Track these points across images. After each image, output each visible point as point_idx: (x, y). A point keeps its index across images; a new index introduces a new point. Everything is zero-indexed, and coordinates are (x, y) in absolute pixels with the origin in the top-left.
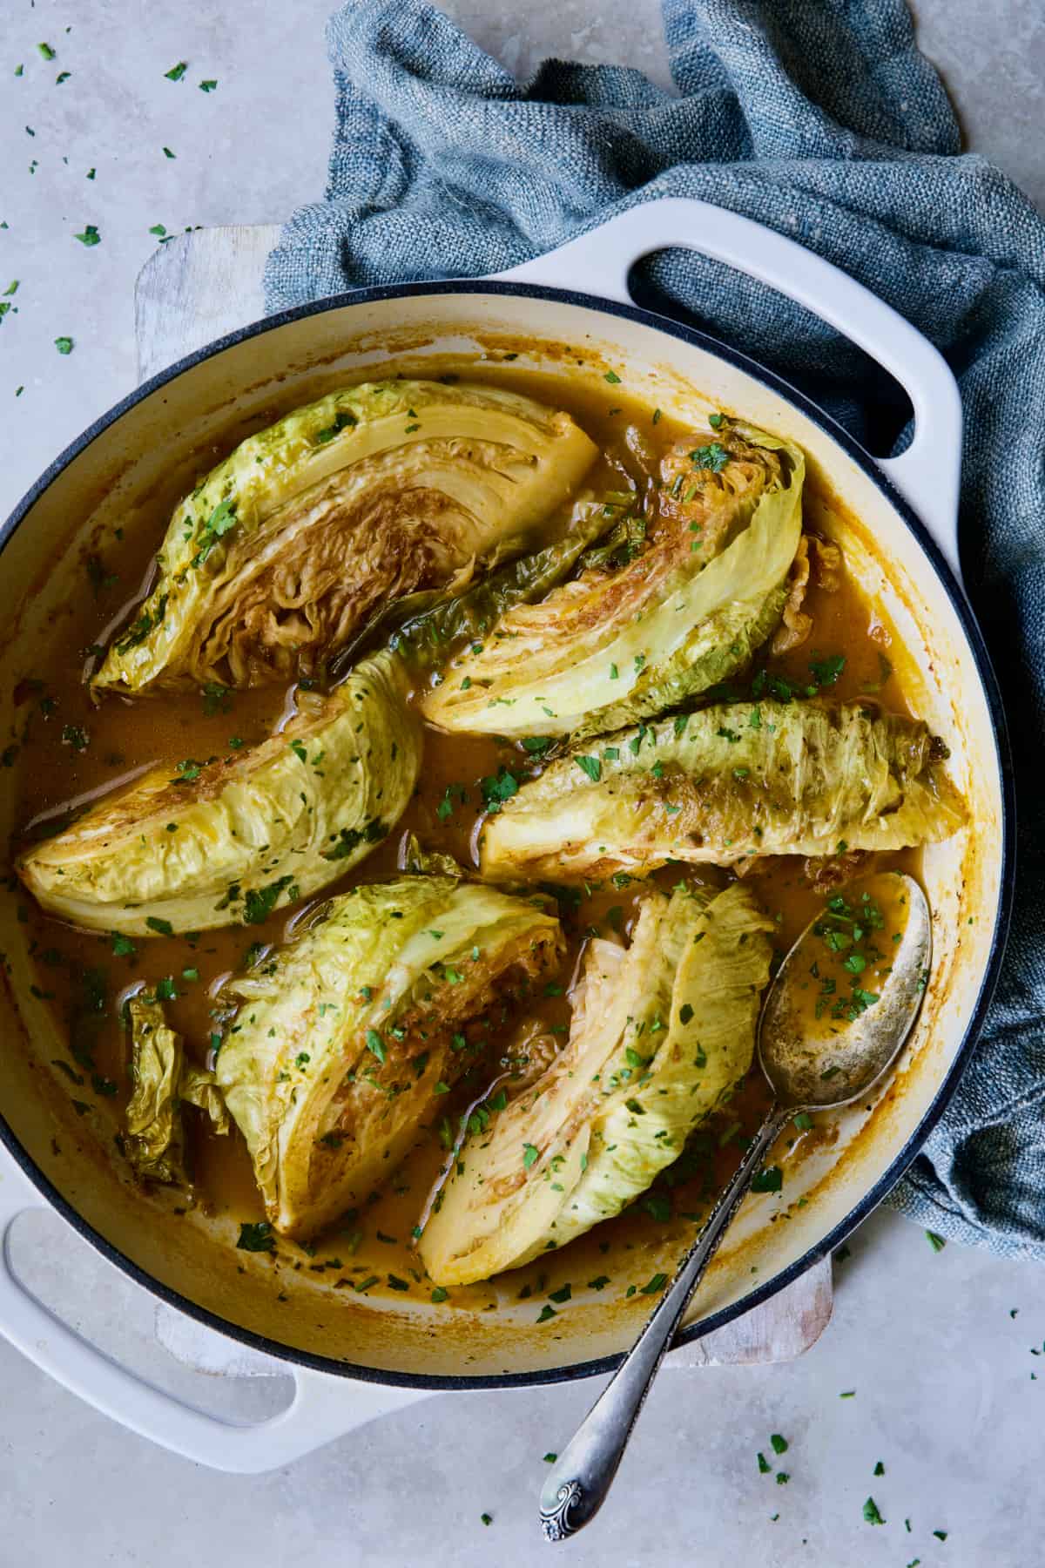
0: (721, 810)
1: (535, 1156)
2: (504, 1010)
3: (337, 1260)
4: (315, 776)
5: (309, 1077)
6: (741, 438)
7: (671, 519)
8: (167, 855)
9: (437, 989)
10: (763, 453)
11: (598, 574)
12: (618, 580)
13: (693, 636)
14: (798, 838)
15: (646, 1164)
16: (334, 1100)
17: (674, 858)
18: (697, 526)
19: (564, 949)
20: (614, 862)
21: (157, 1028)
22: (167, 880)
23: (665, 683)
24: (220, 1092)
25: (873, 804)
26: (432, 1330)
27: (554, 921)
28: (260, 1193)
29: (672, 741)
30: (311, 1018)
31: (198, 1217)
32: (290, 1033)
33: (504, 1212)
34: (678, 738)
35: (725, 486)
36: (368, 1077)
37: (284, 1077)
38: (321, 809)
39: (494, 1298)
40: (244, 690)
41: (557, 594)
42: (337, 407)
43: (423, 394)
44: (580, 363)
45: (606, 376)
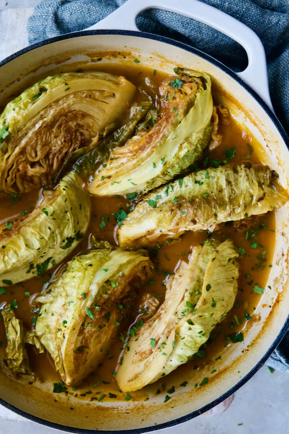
0: (201, 210)
1: (155, 342)
2: (135, 293)
3: (90, 391)
4: (52, 220)
5: (68, 329)
6: (186, 75)
7: (166, 108)
8: (4, 257)
9: (109, 289)
10: (195, 79)
11: (143, 132)
12: (150, 133)
13: (181, 148)
14: (230, 215)
15: (196, 343)
16: (79, 335)
17: (187, 230)
18: (176, 109)
19: (153, 267)
20: (166, 235)
21: (12, 318)
22: (6, 266)
23: (173, 166)
24: (38, 338)
25: (255, 198)
26: (128, 411)
27: (147, 258)
28: (58, 372)
29: (179, 188)
30: (65, 307)
31: (37, 384)
32: (59, 313)
33: (145, 364)
34: (181, 187)
35: (183, 93)
36: (89, 325)
37: (60, 330)
38: (57, 232)
39: (148, 396)
40: (24, 194)
41: (130, 141)
42: (39, 86)
43: (70, 77)
44: (125, 57)
45: (135, 61)
